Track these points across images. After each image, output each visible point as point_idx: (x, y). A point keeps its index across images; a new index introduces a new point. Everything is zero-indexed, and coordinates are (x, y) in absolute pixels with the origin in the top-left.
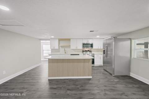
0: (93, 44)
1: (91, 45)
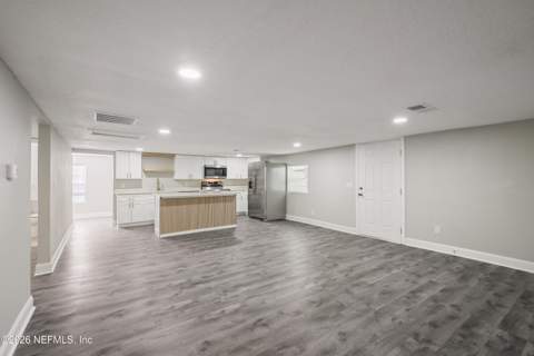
0: (226, 169)
1: (223, 172)
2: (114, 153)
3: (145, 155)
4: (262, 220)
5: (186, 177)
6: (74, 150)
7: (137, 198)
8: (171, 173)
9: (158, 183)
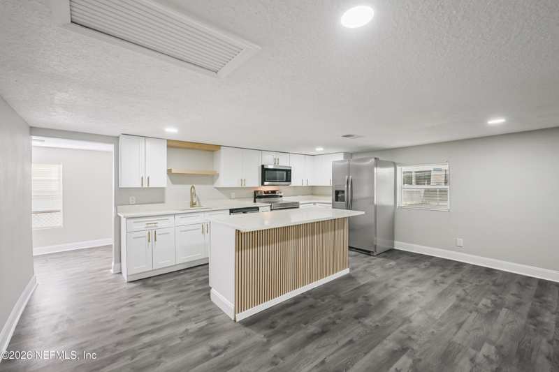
0: (290, 171)
1: (287, 175)
2: (115, 140)
3: (174, 146)
4: (368, 253)
5: (236, 184)
6: (34, 130)
7: (162, 223)
8: (211, 177)
9: (193, 194)
